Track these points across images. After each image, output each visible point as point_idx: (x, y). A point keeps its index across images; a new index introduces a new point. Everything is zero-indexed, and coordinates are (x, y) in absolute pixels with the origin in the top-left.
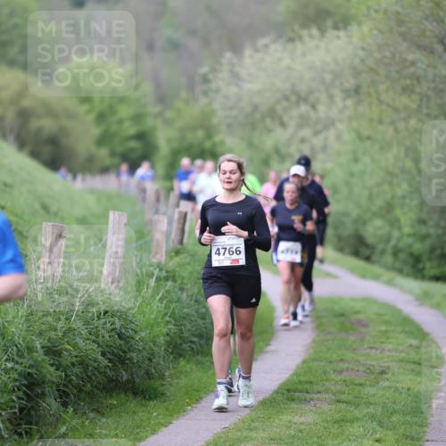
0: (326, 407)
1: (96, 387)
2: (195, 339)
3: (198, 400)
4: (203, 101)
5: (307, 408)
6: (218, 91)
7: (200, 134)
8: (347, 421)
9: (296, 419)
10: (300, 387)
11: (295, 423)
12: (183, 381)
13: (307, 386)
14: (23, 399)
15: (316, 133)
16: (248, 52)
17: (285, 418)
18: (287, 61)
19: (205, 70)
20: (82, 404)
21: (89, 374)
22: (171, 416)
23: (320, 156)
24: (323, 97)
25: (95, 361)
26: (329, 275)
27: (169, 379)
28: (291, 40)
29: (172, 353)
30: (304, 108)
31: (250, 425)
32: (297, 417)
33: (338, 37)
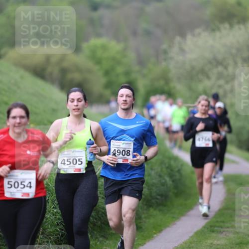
0: (232, 236)
1: (103, 223)
2: (159, 197)
3: (160, 231)
4: (164, 64)
5: (221, 236)
6: (171, 58)
7: (162, 82)
8: (244, 244)
9: (215, 242)
10: (217, 224)
11: (215, 245)
12: (152, 221)
13: (222, 224)
14: (62, 230)
15: (227, 82)
16: (189, 37)
17: (209, 242)
18: (211, 42)
19: (165, 46)
20: (96, 232)
21: (100, 216)
22: (145, 240)
23: (229, 95)
24: (231, 62)
25: (103, 209)
26: (233, 162)
27: (144, 219)
28: (213, 30)
29: (146, 205)
30: (220, 69)
31: (189, 245)
32: (216, 241)
33: (240, 29)
